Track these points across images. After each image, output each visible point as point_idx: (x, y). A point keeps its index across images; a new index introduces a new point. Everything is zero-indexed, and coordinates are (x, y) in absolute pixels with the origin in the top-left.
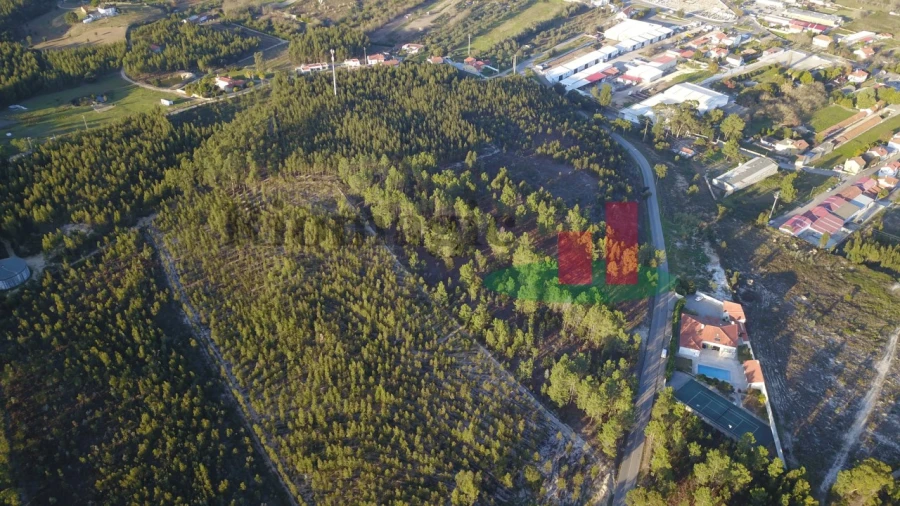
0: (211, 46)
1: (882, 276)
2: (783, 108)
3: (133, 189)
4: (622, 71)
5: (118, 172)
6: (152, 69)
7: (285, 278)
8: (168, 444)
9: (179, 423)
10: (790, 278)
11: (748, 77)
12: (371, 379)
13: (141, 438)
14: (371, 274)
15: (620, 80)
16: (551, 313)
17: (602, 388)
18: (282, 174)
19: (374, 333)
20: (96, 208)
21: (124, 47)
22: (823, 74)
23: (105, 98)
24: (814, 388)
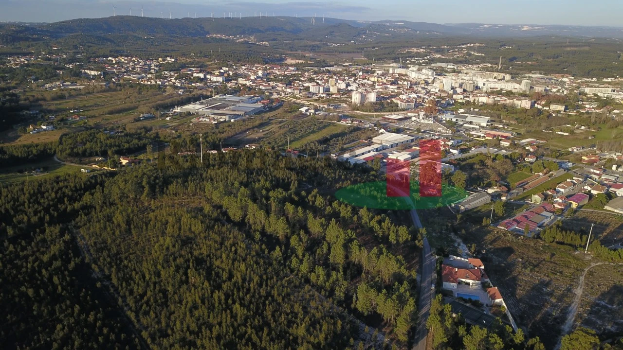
0: (117, 144)
1: (567, 247)
2: (488, 171)
3: (59, 206)
4: (386, 156)
5: (50, 198)
6: (77, 155)
7: (168, 248)
8: (76, 343)
9: (85, 330)
10: (510, 251)
11: (464, 160)
12: (230, 301)
13: (55, 340)
14: (228, 243)
15: (384, 160)
16: (354, 264)
17: (394, 297)
18: (167, 195)
19: (231, 276)
20: (32, 214)
21: (58, 143)
22: (510, 156)
23: (42, 169)
24: (536, 303)
